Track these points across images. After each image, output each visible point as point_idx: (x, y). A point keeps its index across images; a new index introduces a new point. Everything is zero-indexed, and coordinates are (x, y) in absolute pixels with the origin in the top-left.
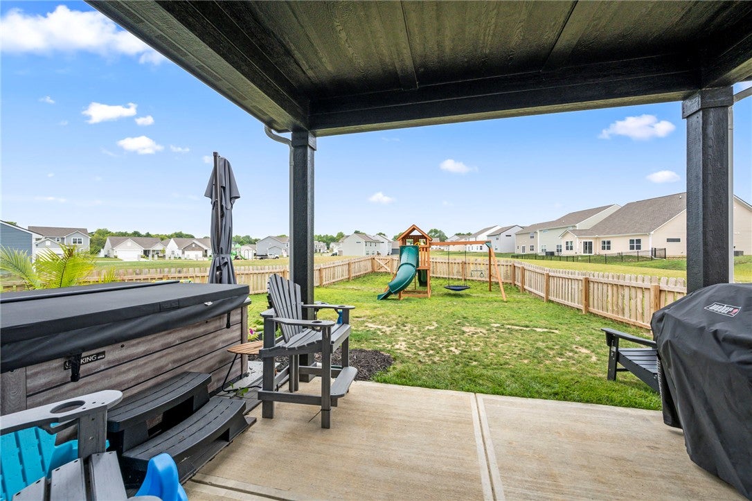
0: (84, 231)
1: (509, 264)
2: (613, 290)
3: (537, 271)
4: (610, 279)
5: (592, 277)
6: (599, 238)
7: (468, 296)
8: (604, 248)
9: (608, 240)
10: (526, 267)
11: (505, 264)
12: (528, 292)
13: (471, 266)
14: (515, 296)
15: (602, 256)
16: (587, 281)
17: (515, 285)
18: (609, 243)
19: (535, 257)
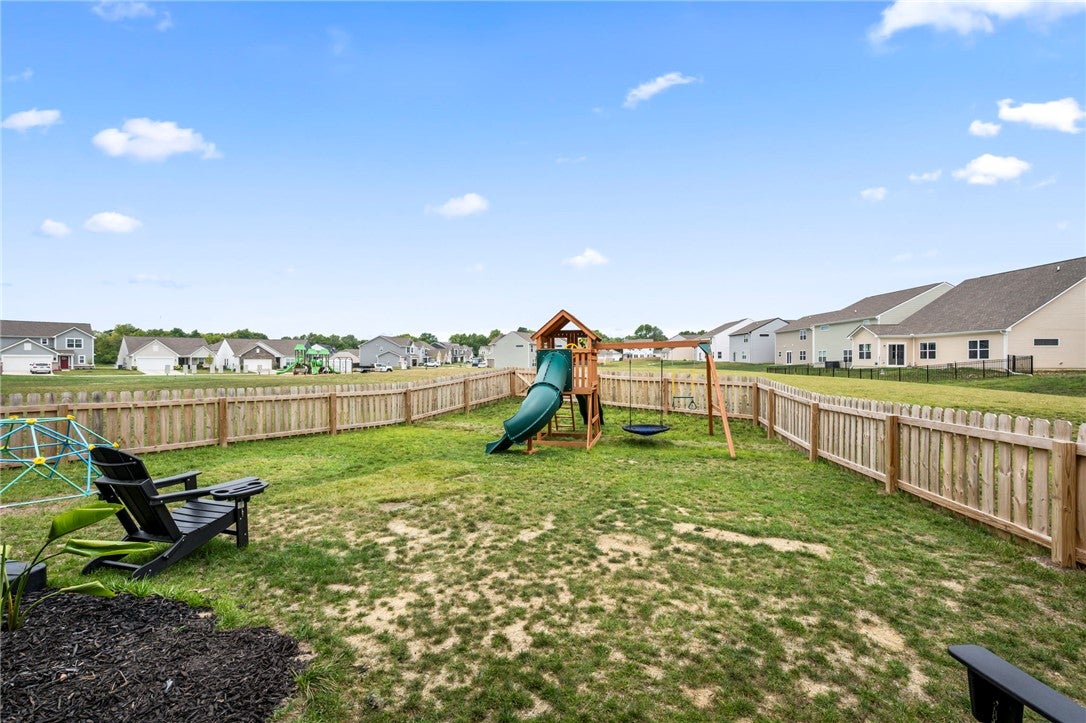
0: (86, 328)
1: (748, 384)
2: (953, 449)
3: (798, 398)
4: (948, 421)
5: (905, 416)
6: (916, 339)
7: (667, 444)
8: (923, 356)
9: (932, 341)
10: (778, 391)
11: (741, 384)
12: (780, 438)
13: (681, 387)
14: (755, 446)
15: (921, 369)
16: (896, 425)
17: (759, 423)
18: (933, 346)
19: (808, 370)
